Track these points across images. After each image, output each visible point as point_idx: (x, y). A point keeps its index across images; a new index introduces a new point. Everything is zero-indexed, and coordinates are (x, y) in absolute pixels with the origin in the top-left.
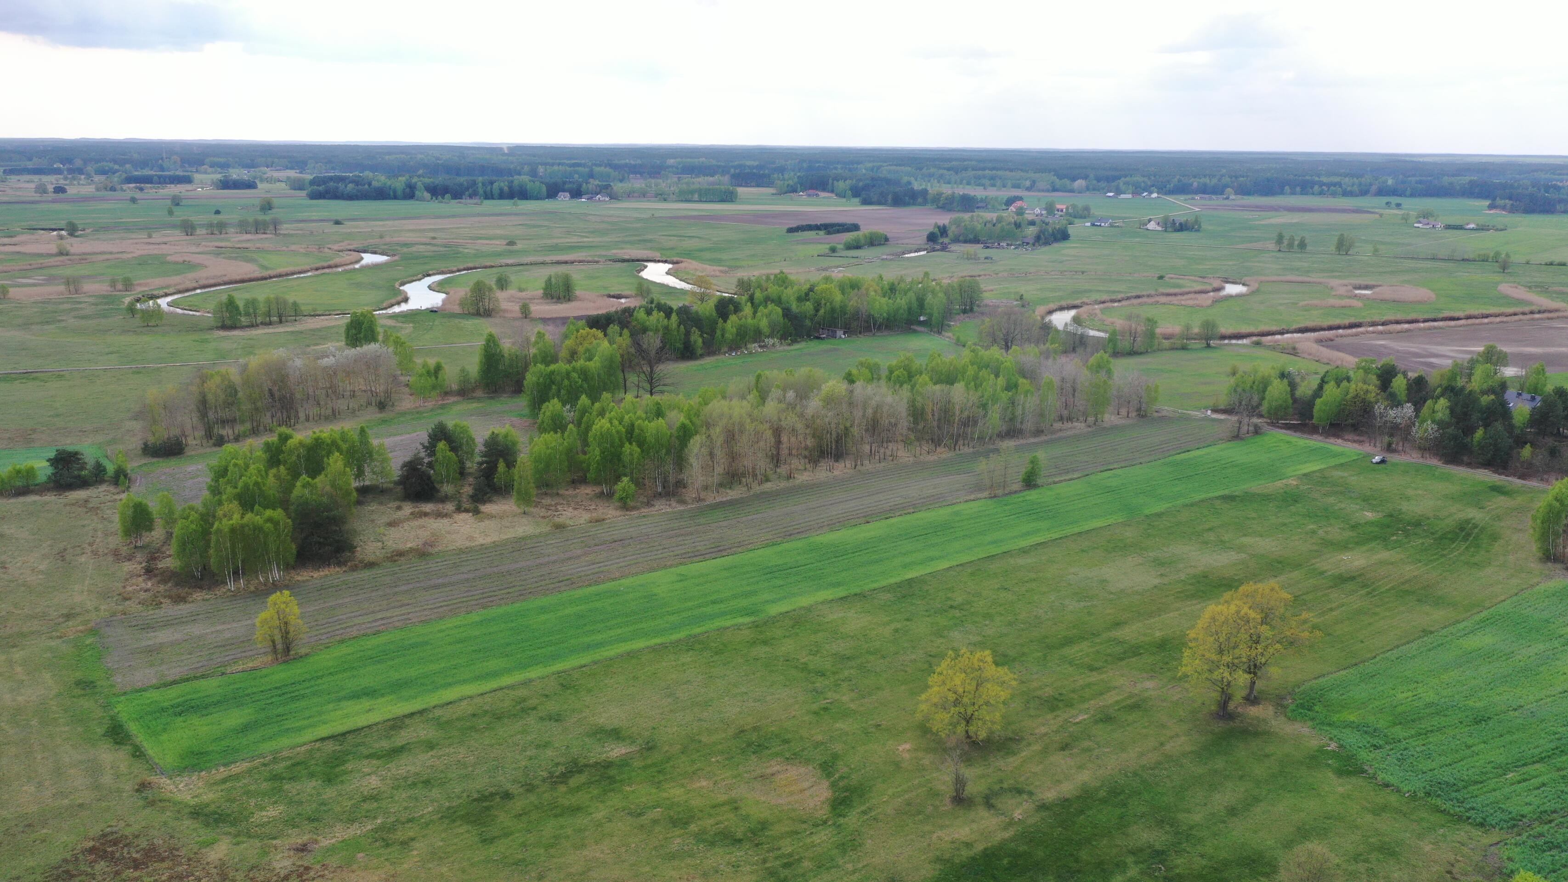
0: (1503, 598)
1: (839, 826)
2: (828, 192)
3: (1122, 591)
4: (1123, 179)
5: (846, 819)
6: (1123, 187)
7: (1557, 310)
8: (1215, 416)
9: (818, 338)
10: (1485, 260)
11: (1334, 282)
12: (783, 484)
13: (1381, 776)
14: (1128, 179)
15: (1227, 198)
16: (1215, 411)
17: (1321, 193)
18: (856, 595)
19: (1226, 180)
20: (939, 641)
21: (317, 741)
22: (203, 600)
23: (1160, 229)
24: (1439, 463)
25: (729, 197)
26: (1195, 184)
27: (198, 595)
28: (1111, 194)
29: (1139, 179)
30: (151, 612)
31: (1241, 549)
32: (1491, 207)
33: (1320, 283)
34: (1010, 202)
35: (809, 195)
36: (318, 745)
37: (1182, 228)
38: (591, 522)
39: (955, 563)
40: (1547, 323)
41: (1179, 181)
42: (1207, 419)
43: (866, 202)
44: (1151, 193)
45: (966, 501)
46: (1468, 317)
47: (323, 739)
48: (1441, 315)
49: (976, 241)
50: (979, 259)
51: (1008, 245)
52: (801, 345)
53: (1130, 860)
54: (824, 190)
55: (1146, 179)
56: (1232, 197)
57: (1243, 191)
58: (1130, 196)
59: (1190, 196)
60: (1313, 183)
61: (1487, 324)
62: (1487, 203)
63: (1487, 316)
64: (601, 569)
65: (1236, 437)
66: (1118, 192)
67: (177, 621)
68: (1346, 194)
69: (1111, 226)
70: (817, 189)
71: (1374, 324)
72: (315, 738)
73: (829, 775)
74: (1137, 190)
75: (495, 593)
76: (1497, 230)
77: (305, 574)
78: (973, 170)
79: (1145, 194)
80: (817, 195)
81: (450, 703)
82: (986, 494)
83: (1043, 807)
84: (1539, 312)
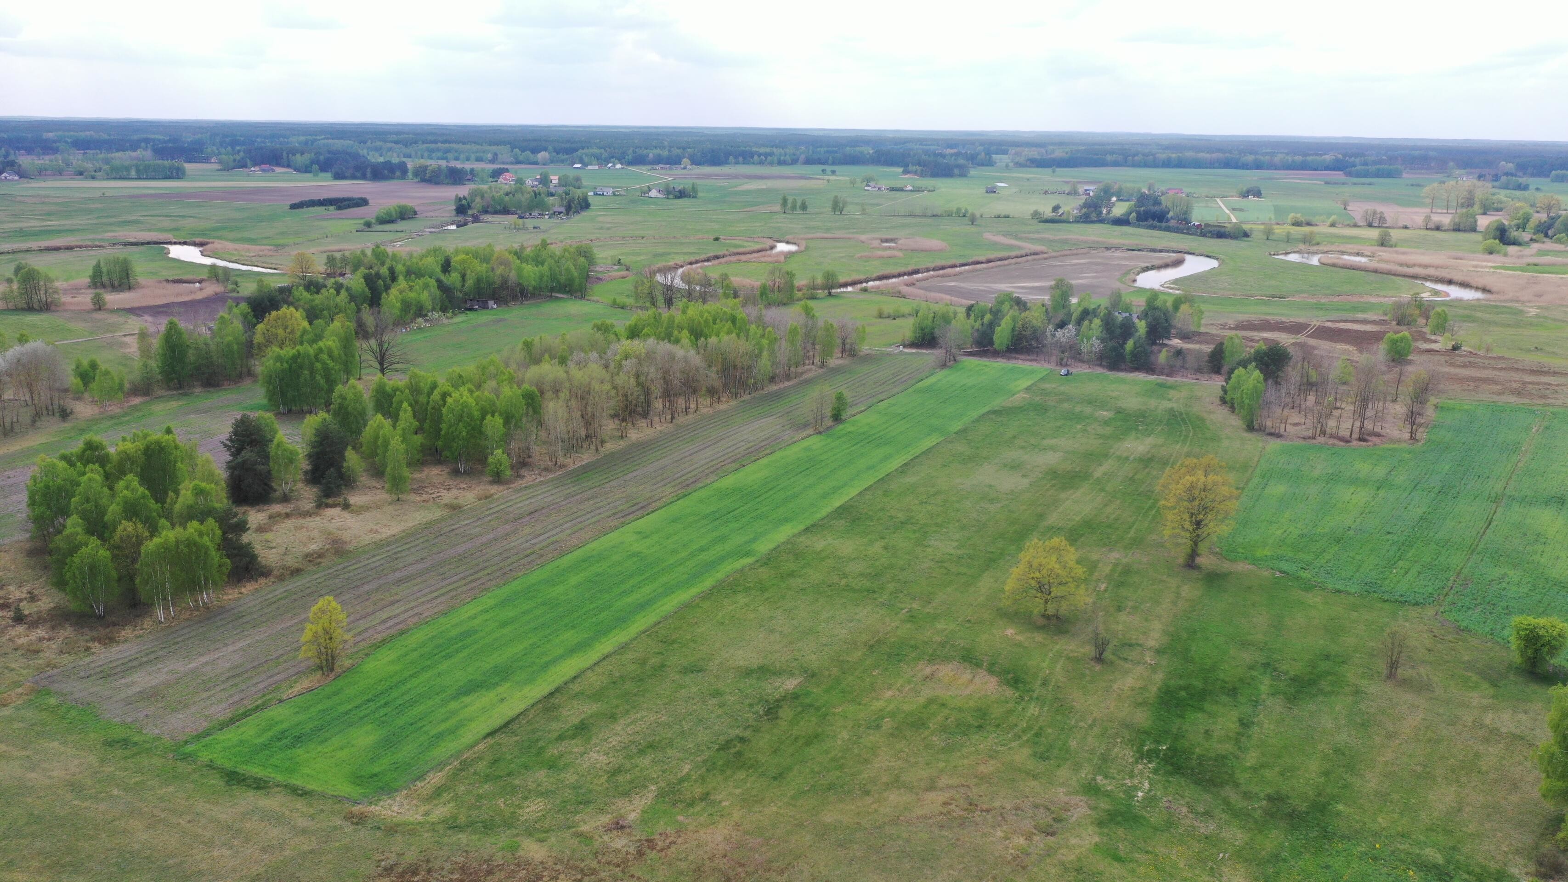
0: (1256, 459)
1: (1037, 698)
2: (283, 166)
3: (1012, 491)
4: (580, 151)
5: (1037, 692)
6: (586, 159)
7: (1043, 253)
8: (906, 350)
9: (470, 309)
10: (950, 215)
11: (863, 237)
12: (622, 444)
13: (1330, 586)
14: (585, 151)
15: (685, 168)
16: (904, 346)
17: (761, 163)
18: (812, 526)
19: (676, 152)
20: (930, 550)
21: (485, 738)
22: (137, 637)
23: (661, 196)
24: (1105, 371)
25: (177, 174)
26: (651, 155)
27: (127, 632)
28: (579, 166)
29: (596, 151)
30: (87, 660)
31: (1052, 448)
32: (906, 172)
33: (850, 238)
34: (497, 174)
35: (263, 171)
36: (491, 741)
37: (681, 194)
38: (480, 499)
39: (861, 489)
40: (1047, 262)
41: (634, 152)
42: (901, 353)
43: (338, 176)
44: (614, 165)
45: (803, 439)
46: (989, 261)
47: (491, 734)
48: (970, 260)
49: (506, 211)
50: (527, 229)
51: (540, 214)
52: (460, 318)
53: (1254, 673)
54: (278, 164)
55: (602, 150)
56: (689, 167)
57: (696, 162)
58: (596, 167)
59: (649, 167)
60: (752, 155)
61: (1008, 265)
62: (900, 170)
63: (1000, 259)
64: (554, 539)
65: (944, 366)
66: (585, 165)
67: (135, 663)
68: (781, 163)
69: (614, 194)
70: (270, 164)
71: (928, 270)
72: (480, 736)
73: (978, 665)
74: (602, 161)
75: (476, 576)
76: (929, 191)
77: (231, 591)
78: (423, 142)
79: (610, 165)
80: (273, 170)
81: (575, 678)
82: (810, 431)
83: (1159, 652)
84: (1031, 254)
